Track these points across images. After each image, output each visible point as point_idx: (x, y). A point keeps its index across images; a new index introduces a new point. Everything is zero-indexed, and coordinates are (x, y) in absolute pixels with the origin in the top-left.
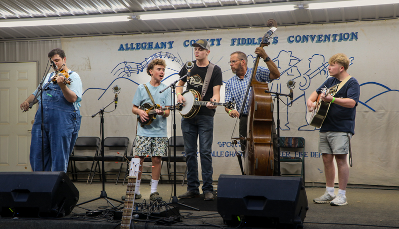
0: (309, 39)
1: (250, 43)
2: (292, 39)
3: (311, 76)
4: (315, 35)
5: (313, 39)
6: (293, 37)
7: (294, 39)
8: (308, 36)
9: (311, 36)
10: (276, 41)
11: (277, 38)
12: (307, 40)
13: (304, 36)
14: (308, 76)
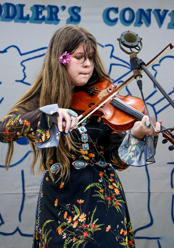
0: (153, 18)
1: (13, 17)
2: (113, 15)
3: (158, 107)
4: (166, 11)
5: (161, 20)
6: (116, 10)
7: (117, 16)
8: (150, 10)
9: (158, 11)
10: (75, 18)
11: (79, 9)
12: (149, 21)
13: (141, 11)
14: (153, 106)
